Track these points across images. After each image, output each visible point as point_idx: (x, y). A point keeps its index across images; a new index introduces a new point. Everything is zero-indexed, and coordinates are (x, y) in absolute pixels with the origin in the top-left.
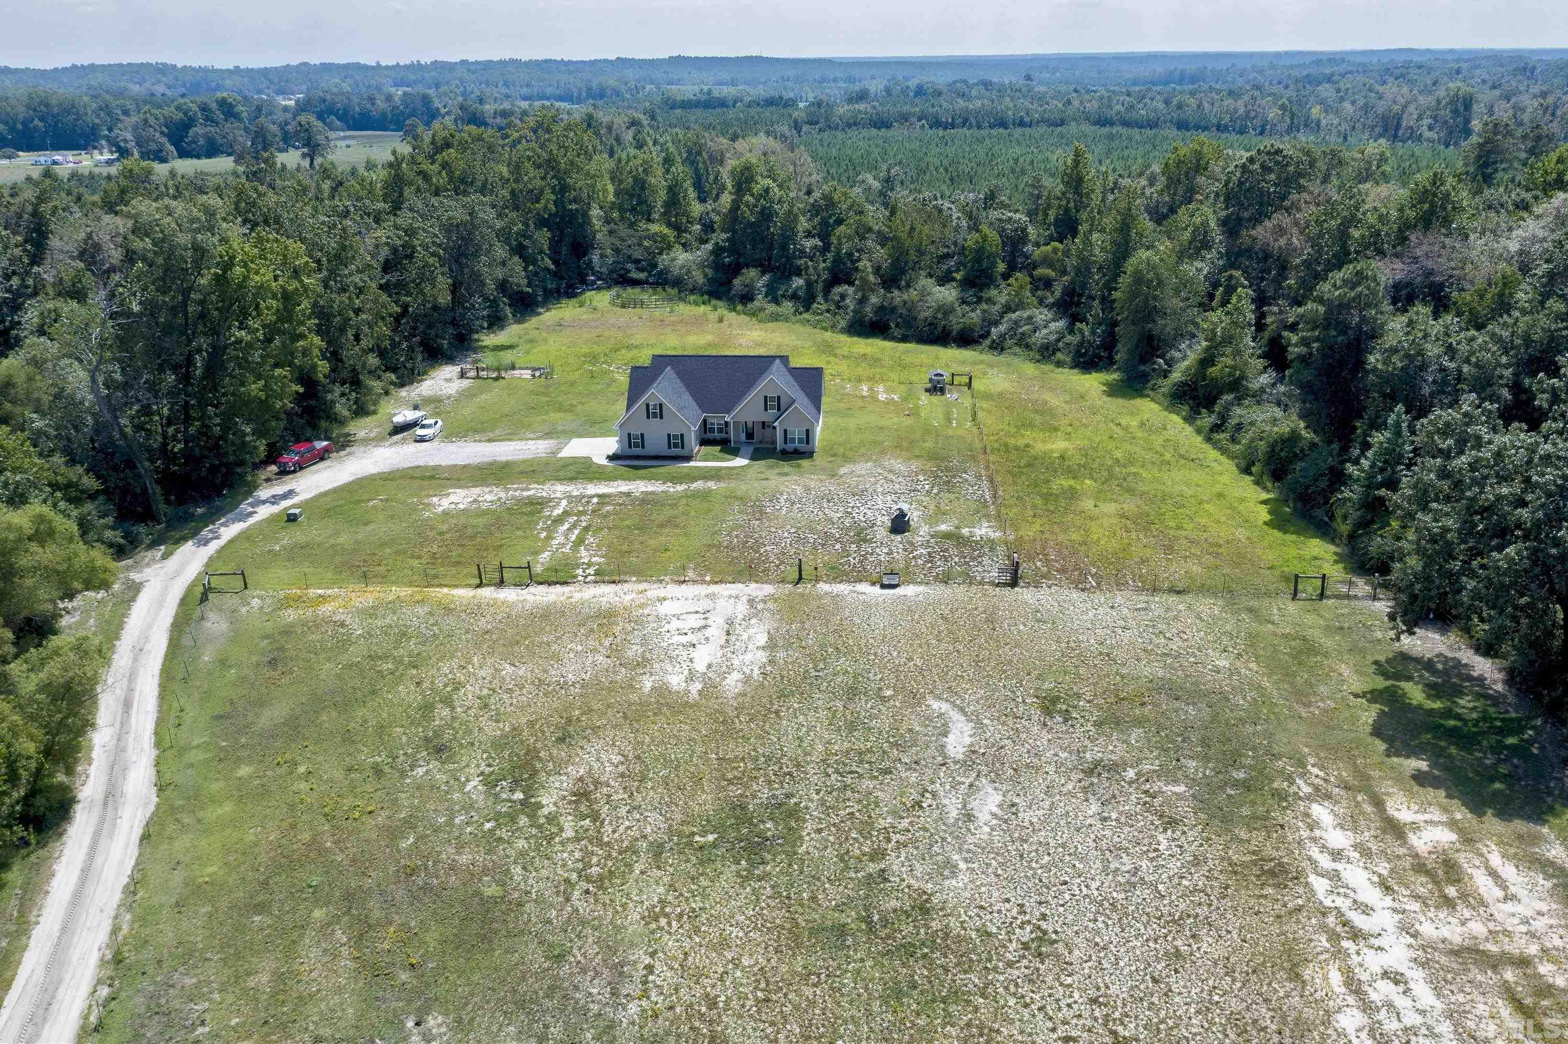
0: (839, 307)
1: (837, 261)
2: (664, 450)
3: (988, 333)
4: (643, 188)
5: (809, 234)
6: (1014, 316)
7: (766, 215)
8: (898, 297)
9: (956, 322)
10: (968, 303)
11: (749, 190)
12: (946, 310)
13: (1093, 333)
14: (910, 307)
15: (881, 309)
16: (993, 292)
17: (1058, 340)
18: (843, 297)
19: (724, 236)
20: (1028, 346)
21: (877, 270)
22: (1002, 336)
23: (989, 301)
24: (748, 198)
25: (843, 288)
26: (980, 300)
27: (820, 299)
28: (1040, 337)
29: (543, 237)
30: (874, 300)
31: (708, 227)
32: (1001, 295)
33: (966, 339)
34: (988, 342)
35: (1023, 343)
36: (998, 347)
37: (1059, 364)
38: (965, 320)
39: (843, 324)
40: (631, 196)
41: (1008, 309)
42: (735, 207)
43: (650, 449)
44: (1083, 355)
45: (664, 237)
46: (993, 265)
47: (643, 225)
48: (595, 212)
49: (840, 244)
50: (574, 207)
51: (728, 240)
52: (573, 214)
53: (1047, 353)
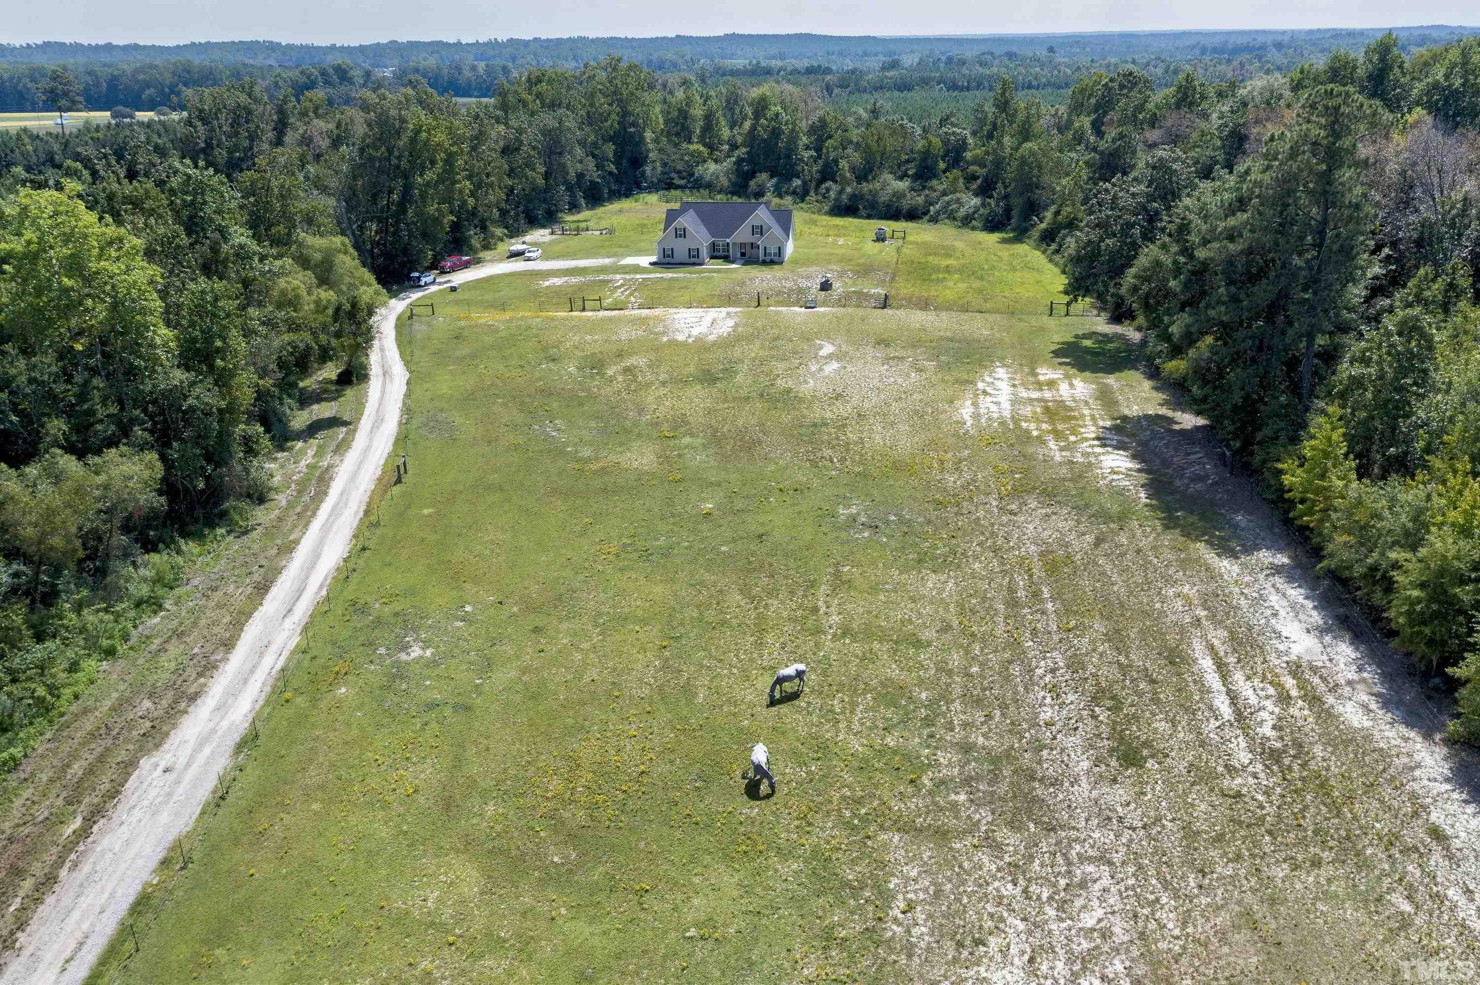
0: (824, 197)
1: (826, 165)
2: (686, 259)
3: (929, 211)
4: (685, 118)
5: (807, 148)
6: (946, 198)
7: (776, 133)
8: (866, 187)
9: (906, 204)
10: (915, 191)
11: (764, 115)
12: (899, 195)
13: (997, 205)
14: (874, 194)
15: (854, 197)
16: (934, 182)
17: (974, 212)
18: (828, 190)
19: (744, 150)
20: (954, 219)
21: (853, 169)
22: (938, 213)
23: (932, 189)
24: (763, 121)
25: (829, 184)
26: (924, 188)
27: (812, 193)
28: (962, 212)
29: (609, 149)
30: (849, 190)
31: (734, 147)
32: (938, 185)
33: (912, 215)
34: (927, 217)
35: (952, 217)
36: (934, 220)
37: (974, 228)
38: (913, 202)
39: (827, 208)
40: (677, 124)
41: (944, 194)
42: (753, 128)
43: (677, 259)
44: (991, 222)
45: (700, 153)
46: (936, 163)
47: (685, 145)
48: (649, 135)
49: (828, 153)
50: (632, 130)
51: (747, 153)
52: (632, 136)
53: (967, 222)
